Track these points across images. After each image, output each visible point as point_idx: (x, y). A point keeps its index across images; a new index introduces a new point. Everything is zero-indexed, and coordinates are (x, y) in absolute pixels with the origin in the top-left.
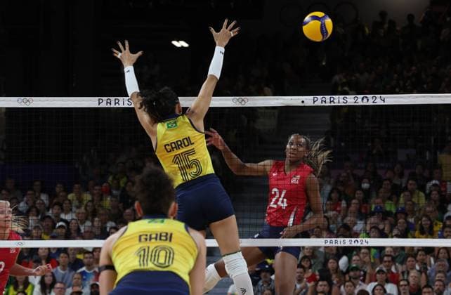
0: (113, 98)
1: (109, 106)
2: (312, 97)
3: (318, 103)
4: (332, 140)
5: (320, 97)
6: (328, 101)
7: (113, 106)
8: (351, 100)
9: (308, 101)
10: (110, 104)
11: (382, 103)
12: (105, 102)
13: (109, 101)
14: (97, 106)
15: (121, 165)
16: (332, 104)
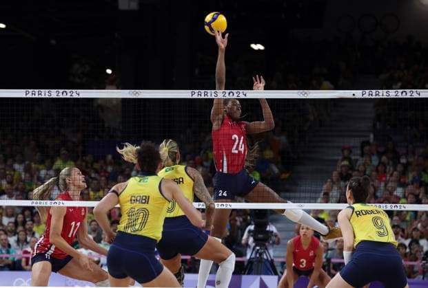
0: (203, 91)
1: (199, 97)
2: (361, 91)
3: (366, 96)
4: (378, 124)
5: (367, 91)
6: (374, 94)
7: (203, 97)
8: (392, 94)
9: (358, 94)
10: (201, 95)
11: (418, 96)
12: (196, 94)
13: (200, 93)
14: (191, 97)
16: (377, 97)
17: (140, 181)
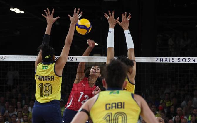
0: (164, 58)
1: (161, 62)
7: (164, 62)
10: (162, 61)
12: (159, 60)
13: (161, 59)
14: (155, 62)
15: (167, 95)
17: (111, 93)
